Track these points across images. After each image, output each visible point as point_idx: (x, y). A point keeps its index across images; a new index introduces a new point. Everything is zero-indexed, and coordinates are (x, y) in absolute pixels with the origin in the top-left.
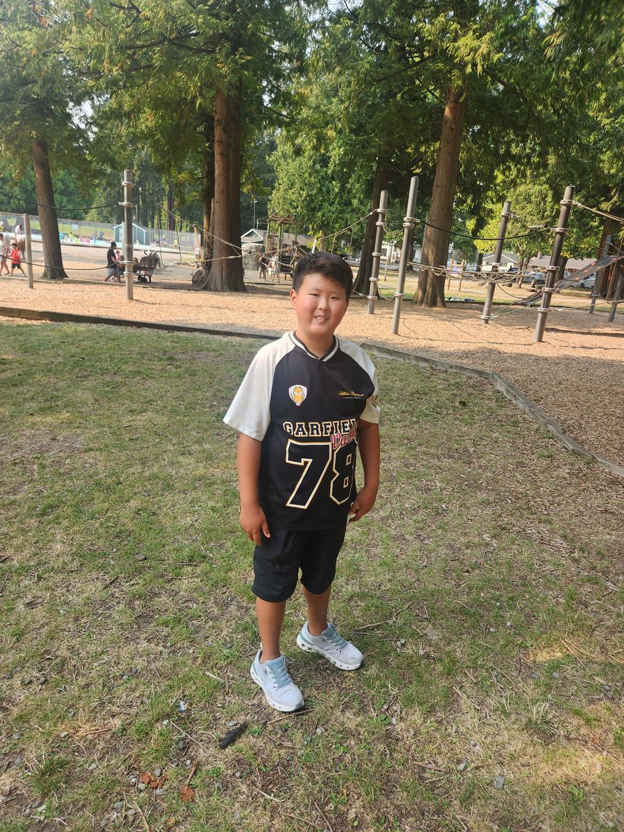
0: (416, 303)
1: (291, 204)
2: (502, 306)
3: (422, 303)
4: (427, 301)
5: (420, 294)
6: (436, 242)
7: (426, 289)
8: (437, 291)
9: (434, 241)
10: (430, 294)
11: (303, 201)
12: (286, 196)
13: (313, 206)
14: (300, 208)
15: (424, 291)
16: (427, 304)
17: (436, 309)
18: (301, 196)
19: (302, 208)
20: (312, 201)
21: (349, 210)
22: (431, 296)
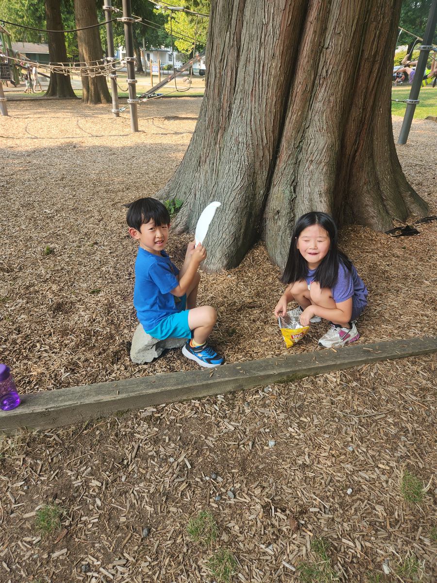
0: (83, 101)
1: (17, 14)
2: (172, 98)
3: (88, 100)
4: (92, 98)
5: (85, 93)
6: (87, 41)
7: (89, 87)
8: (99, 89)
9: (85, 40)
10: (93, 92)
11: (27, 10)
12: (11, 6)
13: (38, 15)
14: (25, 17)
15: (88, 90)
16: (91, 101)
17: (101, 105)
18: (24, 5)
19: (27, 17)
20: (37, 10)
21: (72, 17)
22: (95, 94)
